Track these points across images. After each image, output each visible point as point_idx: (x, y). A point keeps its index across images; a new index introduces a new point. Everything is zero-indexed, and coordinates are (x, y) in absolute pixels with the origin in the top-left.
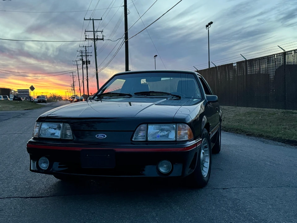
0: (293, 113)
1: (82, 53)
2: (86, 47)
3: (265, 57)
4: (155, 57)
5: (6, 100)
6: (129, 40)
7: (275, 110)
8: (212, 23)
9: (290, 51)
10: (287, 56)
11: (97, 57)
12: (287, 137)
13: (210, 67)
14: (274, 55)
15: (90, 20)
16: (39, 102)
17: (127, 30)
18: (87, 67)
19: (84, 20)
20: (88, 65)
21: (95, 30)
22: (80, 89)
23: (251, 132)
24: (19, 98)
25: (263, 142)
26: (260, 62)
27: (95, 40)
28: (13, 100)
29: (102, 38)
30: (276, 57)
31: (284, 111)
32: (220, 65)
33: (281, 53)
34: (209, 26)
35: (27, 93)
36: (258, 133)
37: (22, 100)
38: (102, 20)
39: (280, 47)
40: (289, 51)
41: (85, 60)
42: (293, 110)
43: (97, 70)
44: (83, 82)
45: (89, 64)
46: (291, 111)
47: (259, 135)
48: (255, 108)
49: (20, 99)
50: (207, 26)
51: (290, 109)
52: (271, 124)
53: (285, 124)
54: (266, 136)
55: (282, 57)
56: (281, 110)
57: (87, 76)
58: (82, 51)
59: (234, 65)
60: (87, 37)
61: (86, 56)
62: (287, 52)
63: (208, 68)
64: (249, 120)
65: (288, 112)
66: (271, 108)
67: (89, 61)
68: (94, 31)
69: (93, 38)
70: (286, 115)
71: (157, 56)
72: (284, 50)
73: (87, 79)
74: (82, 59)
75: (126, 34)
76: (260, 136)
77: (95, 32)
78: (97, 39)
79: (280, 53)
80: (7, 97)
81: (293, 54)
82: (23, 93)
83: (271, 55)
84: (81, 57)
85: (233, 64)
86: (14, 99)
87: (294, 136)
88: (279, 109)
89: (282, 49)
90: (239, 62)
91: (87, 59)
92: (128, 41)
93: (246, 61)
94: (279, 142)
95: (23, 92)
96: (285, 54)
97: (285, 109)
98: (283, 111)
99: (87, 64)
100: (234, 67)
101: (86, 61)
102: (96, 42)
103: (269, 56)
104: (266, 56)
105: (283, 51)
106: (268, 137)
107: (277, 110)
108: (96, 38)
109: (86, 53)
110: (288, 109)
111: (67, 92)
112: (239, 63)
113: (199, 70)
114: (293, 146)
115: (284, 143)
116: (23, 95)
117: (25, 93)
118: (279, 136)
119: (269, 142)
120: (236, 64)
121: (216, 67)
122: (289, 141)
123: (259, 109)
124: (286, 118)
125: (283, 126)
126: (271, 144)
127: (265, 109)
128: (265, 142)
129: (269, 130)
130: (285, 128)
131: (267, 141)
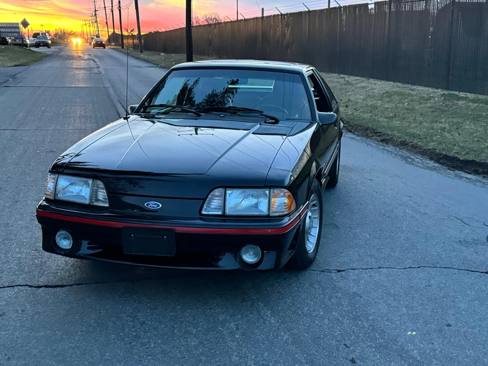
0: (459, 98)
7: (431, 90)
12: (443, 149)
13: (331, 7)
16: (37, 45)
22: (107, 23)
23: (388, 135)
25: (405, 159)
31: (446, 92)
32: (347, 5)
35: (17, 30)
36: (400, 137)
42: (461, 91)
44: (112, 12)
46: (457, 93)
47: (400, 141)
48: (400, 84)
51: (455, 90)
52: (421, 119)
53: (443, 120)
54: (412, 145)
56: (440, 92)
59: (370, 7)
63: (327, 7)
65: (451, 95)
66: (425, 86)
70: (447, 102)
73: (120, 7)
76: (403, 144)
82: (9, 30)
85: (367, 4)
87: (456, 148)
88: (437, 88)
90: (378, 2)
94: (431, 159)
95: (10, 28)
97: (447, 89)
98: (443, 93)
100: (371, 10)
106: (415, 149)
107: (434, 89)
110: (452, 90)
112: (378, 5)
113: (311, 10)
114: (452, 172)
115: (438, 161)
116: (10, 33)
117: (13, 30)
118: (431, 145)
119: (416, 159)
120: (373, 6)
121: (340, 7)
122: (446, 157)
123: (406, 86)
124: (447, 109)
125: (441, 125)
126: (417, 166)
127: (415, 87)
128: (409, 160)
129: (418, 132)
130: (443, 129)
131: (412, 157)
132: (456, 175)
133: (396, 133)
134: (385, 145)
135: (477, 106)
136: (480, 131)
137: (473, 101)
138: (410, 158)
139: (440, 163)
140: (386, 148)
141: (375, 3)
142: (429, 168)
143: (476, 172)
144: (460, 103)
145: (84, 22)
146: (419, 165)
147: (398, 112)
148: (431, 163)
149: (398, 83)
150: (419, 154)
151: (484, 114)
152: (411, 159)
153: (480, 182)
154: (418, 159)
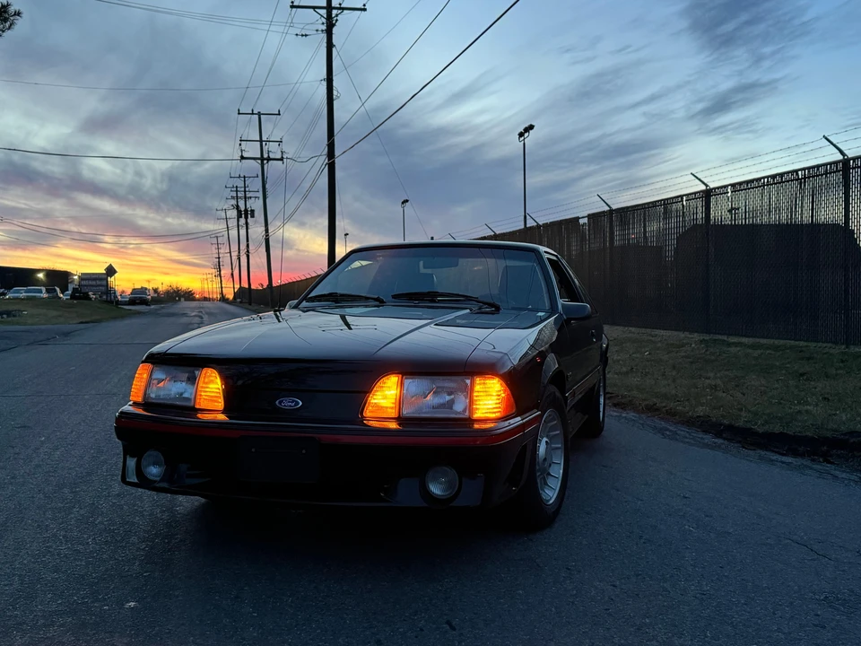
0: (729, 345)
1: (237, 191)
2: (244, 177)
3: (658, 201)
4: (403, 203)
5: (54, 298)
6: (336, 161)
7: (682, 335)
8: (531, 127)
9: (721, 187)
10: (713, 199)
11: (267, 200)
12: (723, 416)
13: (528, 226)
14: (682, 196)
15: (253, 114)
16: (132, 302)
17: (333, 136)
18: (247, 223)
19: (239, 114)
20: (250, 220)
21: (264, 139)
22: (232, 274)
23: (623, 397)
24: (83, 293)
25: (661, 431)
26: (645, 214)
27: (263, 160)
28: (71, 299)
29: (279, 157)
30: (685, 203)
31: (707, 337)
32: (548, 221)
33: (699, 192)
34: (526, 135)
35: (104, 283)
36: (645, 400)
37: (90, 299)
38: (279, 114)
39: (697, 178)
40: (718, 188)
41: (243, 208)
42: (729, 335)
43: (267, 231)
44: (239, 259)
45: (253, 216)
46: (725, 338)
47: (646, 406)
48: (633, 329)
49: (86, 297)
50: (521, 135)
51: (721, 334)
52: (674, 373)
53: (712, 375)
54: (667, 411)
55: (700, 203)
56: (696, 337)
57: (248, 246)
58: (237, 187)
59: (581, 221)
60: (245, 155)
61: (245, 197)
62: (715, 189)
63: (523, 227)
64: (618, 361)
65: (715, 340)
66: (672, 330)
67: (253, 211)
68: (261, 141)
69: (259, 156)
70: (712, 350)
71: (407, 201)
72: (706, 185)
73: (248, 251)
74: (238, 206)
75: (331, 146)
76: (652, 410)
77: (264, 143)
78: (269, 159)
79: (695, 193)
80: (55, 290)
81: (729, 195)
82: (94, 283)
83: (672, 198)
84: (234, 202)
85: (578, 218)
86: (73, 297)
87: (743, 414)
88: (692, 331)
89: (700, 183)
90: (593, 214)
91: (248, 206)
92: (334, 162)
93: (611, 211)
94: (705, 432)
95: (95, 279)
96: (708, 194)
97: (708, 332)
98: (702, 338)
99: (246, 218)
100: (583, 226)
101: (246, 210)
102: (265, 167)
103: (667, 199)
104: (661, 200)
105: (703, 188)
106: (671, 414)
107: (687, 334)
108: (265, 156)
109: (245, 191)
110: (715, 333)
111: (206, 282)
112: (593, 217)
113: (497, 233)
114: (751, 452)
115: (718, 435)
116: (92, 286)
117: (98, 283)
118: (700, 411)
119: (679, 432)
120: (586, 220)
121: (538, 226)
122: (730, 428)
123: (643, 330)
124: (713, 358)
125: (707, 381)
126: (684, 443)
127: (657, 332)
128: (668, 433)
129: (674, 392)
130: (715, 387)
131: (671, 428)
132: (761, 458)
133: (635, 393)
134: (621, 410)
135: (762, 354)
136: (777, 388)
137: (753, 347)
138: (667, 430)
139: (724, 439)
140: (624, 415)
141: (590, 216)
142: (707, 446)
143: (795, 454)
144: (733, 350)
145: (205, 277)
146: (687, 440)
147: (636, 366)
148: (709, 439)
149: (631, 328)
150: (683, 424)
151: (778, 364)
152: (670, 431)
153: (811, 468)
154: (683, 431)
